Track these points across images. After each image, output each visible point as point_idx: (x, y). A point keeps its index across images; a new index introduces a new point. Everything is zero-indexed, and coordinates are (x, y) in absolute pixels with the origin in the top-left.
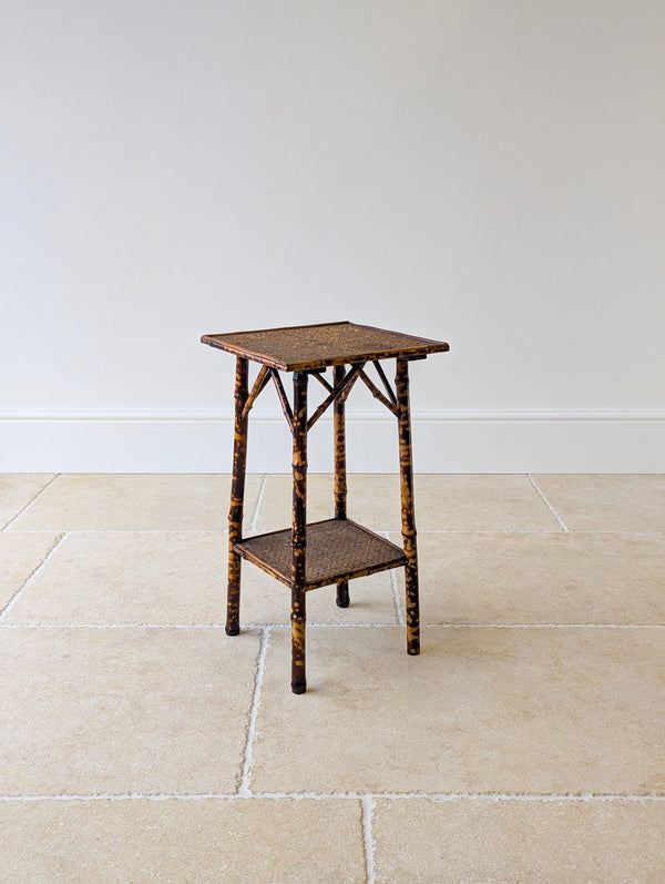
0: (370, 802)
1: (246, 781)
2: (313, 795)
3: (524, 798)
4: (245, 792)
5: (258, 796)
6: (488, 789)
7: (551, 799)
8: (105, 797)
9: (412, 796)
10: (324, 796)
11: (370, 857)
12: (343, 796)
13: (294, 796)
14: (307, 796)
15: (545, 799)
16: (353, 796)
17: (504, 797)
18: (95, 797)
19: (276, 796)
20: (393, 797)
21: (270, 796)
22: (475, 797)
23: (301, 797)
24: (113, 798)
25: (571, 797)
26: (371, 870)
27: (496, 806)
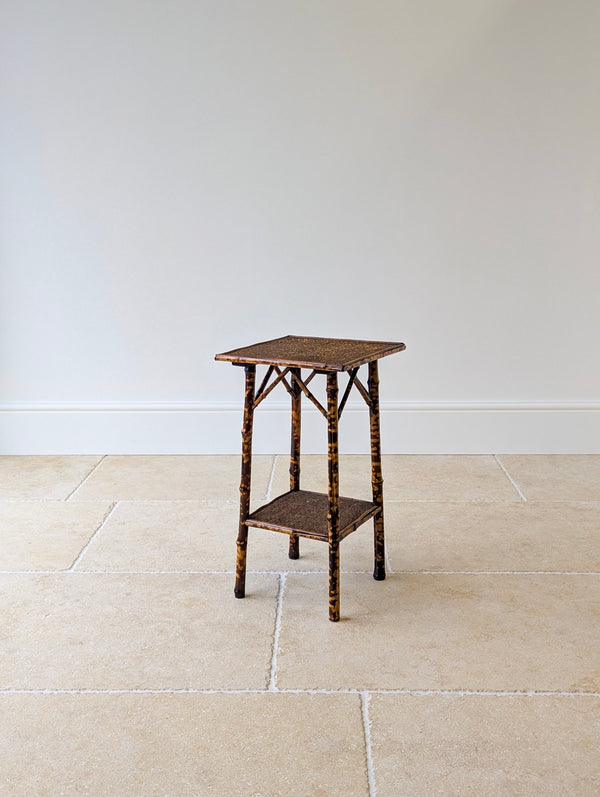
0: (367, 696)
1: (273, 681)
2: (324, 691)
3: (483, 694)
4: (273, 688)
5: (283, 691)
6: (456, 687)
7: (504, 694)
8: (169, 691)
9: (398, 692)
10: (333, 691)
11: (368, 732)
12: (346, 691)
13: (310, 691)
14: (319, 691)
15: (499, 694)
16: (354, 691)
17: (468, 693)
18: (162, 691)
19: (297, 691)
20: (384, 692)
21: (294, 691)
22: (446, 692)
23: (315, 692)
24: (175, 692)
25: (519, 693)
26: (368, 740)
27: (460, 698)
